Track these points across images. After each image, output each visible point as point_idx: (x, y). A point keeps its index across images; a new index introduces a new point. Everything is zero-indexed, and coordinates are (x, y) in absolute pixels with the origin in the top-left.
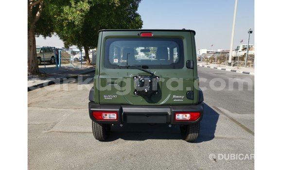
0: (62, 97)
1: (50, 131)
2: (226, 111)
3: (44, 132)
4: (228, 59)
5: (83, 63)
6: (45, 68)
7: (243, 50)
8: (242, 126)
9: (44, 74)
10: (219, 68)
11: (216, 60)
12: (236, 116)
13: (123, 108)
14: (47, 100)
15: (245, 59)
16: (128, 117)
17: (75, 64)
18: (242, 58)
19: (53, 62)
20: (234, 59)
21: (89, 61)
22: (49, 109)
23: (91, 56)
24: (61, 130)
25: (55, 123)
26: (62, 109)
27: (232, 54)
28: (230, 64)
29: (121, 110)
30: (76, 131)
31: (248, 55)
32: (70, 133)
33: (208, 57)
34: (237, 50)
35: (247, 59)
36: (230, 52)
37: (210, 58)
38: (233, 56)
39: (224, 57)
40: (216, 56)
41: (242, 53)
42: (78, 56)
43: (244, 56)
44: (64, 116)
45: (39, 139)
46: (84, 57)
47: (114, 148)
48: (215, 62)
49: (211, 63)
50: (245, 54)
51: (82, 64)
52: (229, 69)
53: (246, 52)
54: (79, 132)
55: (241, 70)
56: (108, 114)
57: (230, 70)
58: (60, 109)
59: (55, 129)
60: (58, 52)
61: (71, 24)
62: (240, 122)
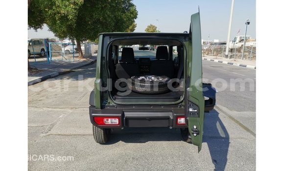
0: (56, 95)
1: (48, 134)
2: (224, 109)
3: (42, 135)
4: (225, 51)
5: (75, 55)
6: (36, 62)
7: (240, 41)
8: (240, 124)
9: (35, 69)
10: (216, 61)
11: (213, 51)
12: (234, 113)
13: (125, 113)
14: (41, 99)
15: (242, 51)
16: (130, 121)
17: (66, 57)
18: (239, 50)
19: (43, 55)
20: (231, 50)
21: (82, 53)
22: (45, 109)
23: (83, 48)
24: (59, 133)
25: (53, 125)
26: (58, 109)
27: (230, 45)
28: (227, 56)
29: (123, 115)
30: (74, 133)
31: (245, 47)
32: (69, 135)
33: (205, 48)
34: (235, 41)
35: (244, 52)
36: (227, 44)
37: (206, 50)
38: (231, 48)
39: (220, 48)
40: (213, 47)
41: (239, 45)
42: (69, 48)
43: (241, 48)
44: (61, 117)
45: (38, 143)
46: (76, 49)
47: (116, 152)
48: (211, 53)
49: (208, 54)
50: (242, 45)
51: (74, 57)
52: (225, 61)
53: (243, 43)
54: (78, 135)
55: (238, 62)
56: (110, 120)
57: (226, 63)
58: (55, 109)
59: (53, 131)
60: (48, 44)
61: (64, 18)
62: (239, 120)
